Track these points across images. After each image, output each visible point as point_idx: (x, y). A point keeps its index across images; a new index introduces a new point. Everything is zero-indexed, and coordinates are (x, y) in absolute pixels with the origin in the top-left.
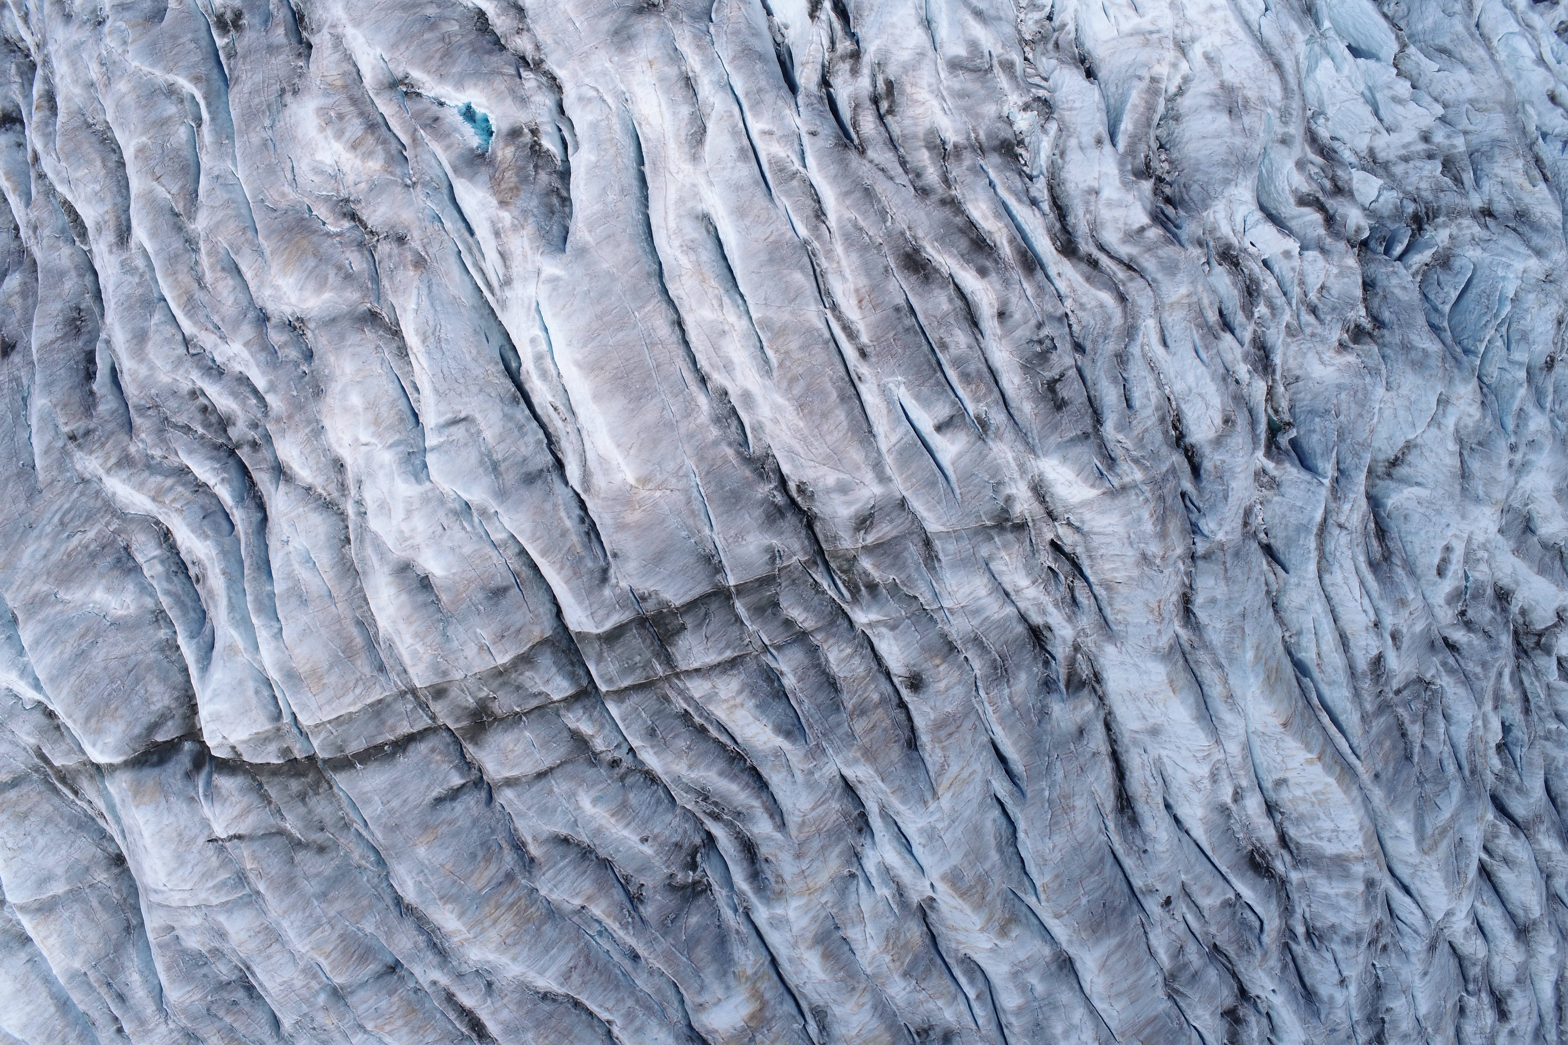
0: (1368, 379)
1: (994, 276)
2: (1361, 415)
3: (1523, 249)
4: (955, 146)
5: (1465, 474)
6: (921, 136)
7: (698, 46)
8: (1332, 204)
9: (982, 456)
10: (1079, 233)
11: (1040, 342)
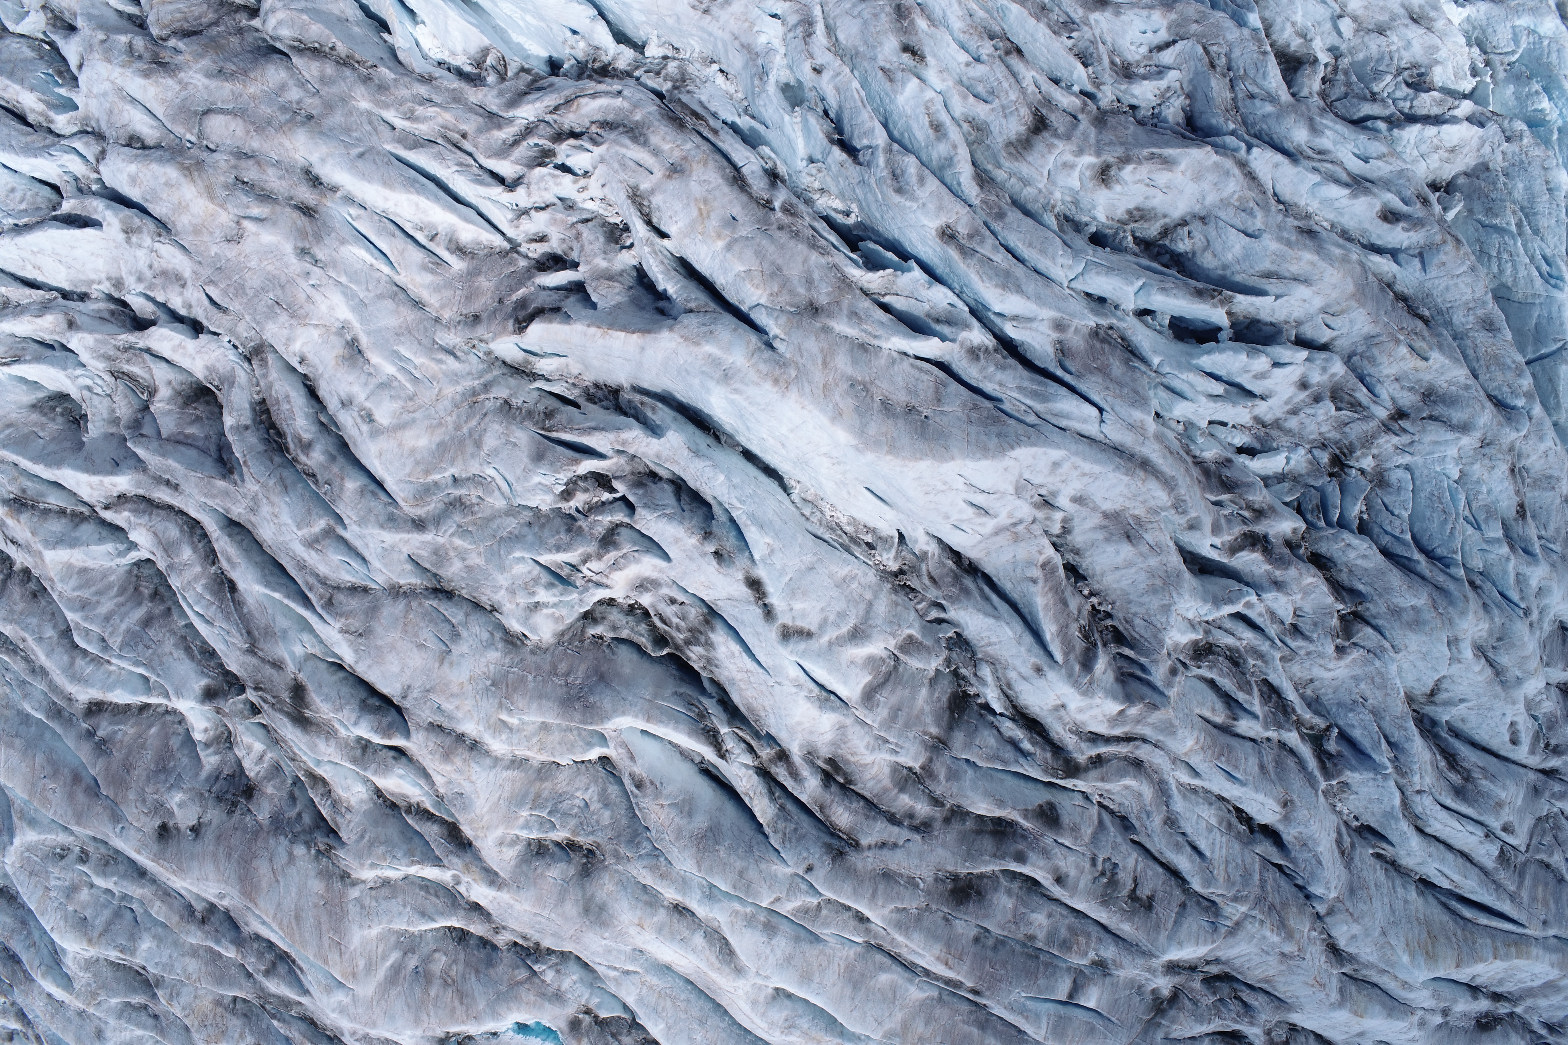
0: (1378, 663)
1: (1032, 856)
2: (1387, 695)
3: (1450, 436)
4: (923, 768)
5: (1498, 671)
6: (890, 785)
7: (663, 877)
8: (1259, 528)
9: (1115, 985)
10: (1070, 747)
11: (1103, 874)
